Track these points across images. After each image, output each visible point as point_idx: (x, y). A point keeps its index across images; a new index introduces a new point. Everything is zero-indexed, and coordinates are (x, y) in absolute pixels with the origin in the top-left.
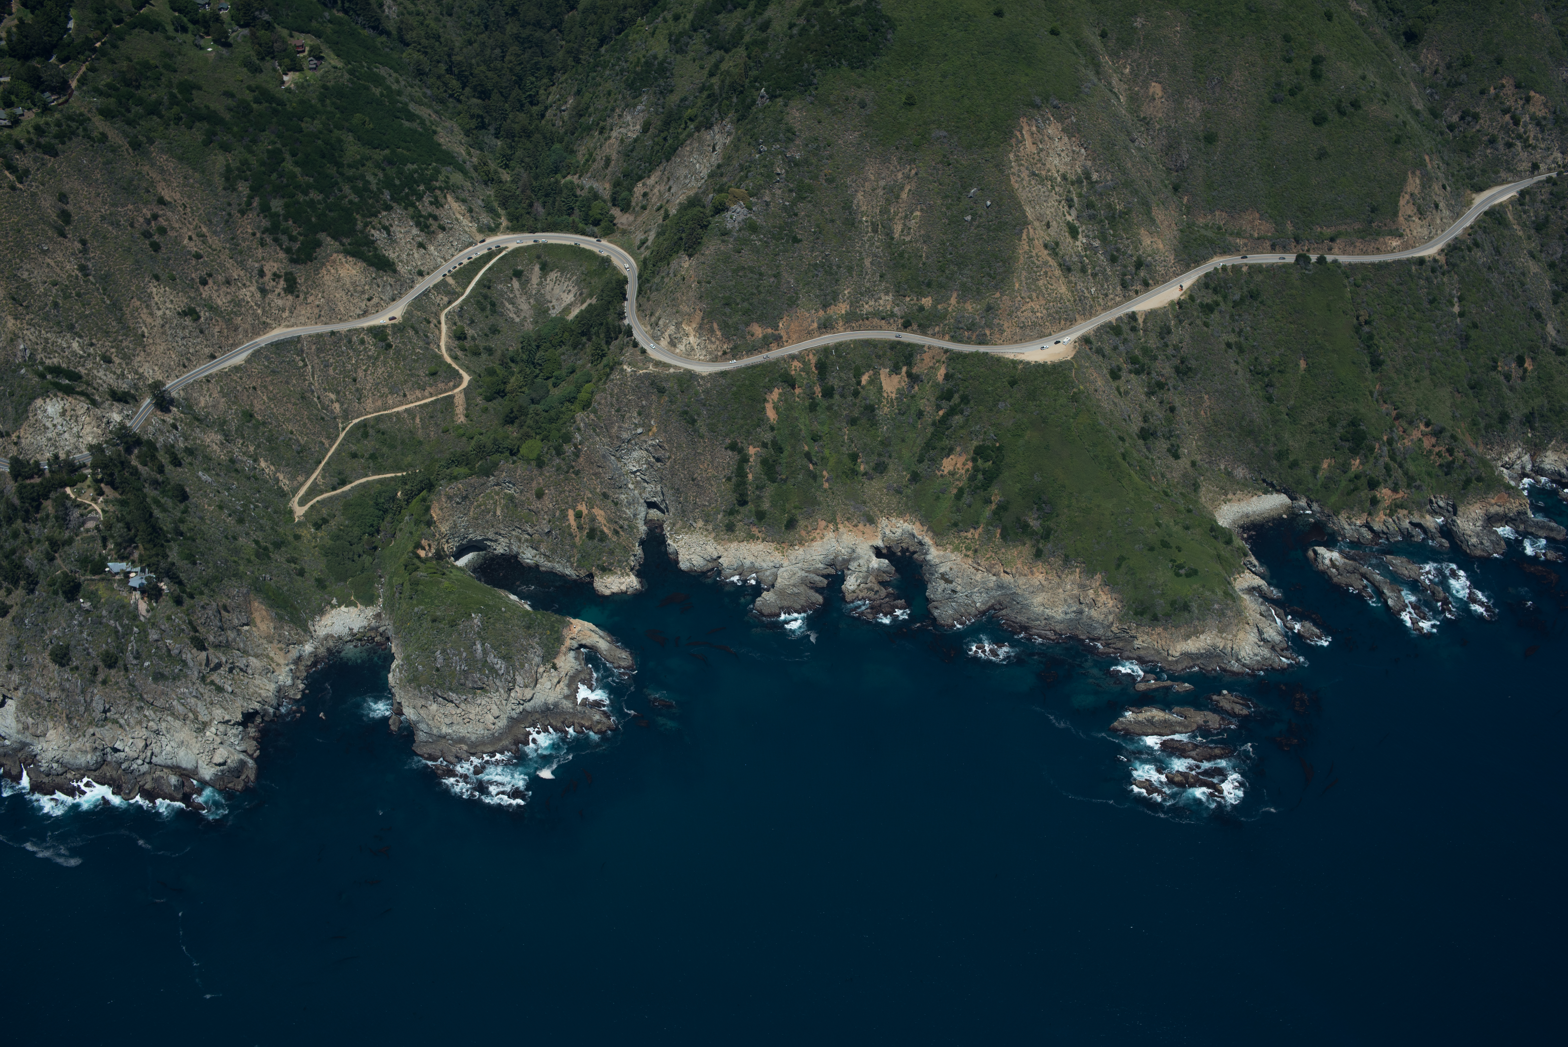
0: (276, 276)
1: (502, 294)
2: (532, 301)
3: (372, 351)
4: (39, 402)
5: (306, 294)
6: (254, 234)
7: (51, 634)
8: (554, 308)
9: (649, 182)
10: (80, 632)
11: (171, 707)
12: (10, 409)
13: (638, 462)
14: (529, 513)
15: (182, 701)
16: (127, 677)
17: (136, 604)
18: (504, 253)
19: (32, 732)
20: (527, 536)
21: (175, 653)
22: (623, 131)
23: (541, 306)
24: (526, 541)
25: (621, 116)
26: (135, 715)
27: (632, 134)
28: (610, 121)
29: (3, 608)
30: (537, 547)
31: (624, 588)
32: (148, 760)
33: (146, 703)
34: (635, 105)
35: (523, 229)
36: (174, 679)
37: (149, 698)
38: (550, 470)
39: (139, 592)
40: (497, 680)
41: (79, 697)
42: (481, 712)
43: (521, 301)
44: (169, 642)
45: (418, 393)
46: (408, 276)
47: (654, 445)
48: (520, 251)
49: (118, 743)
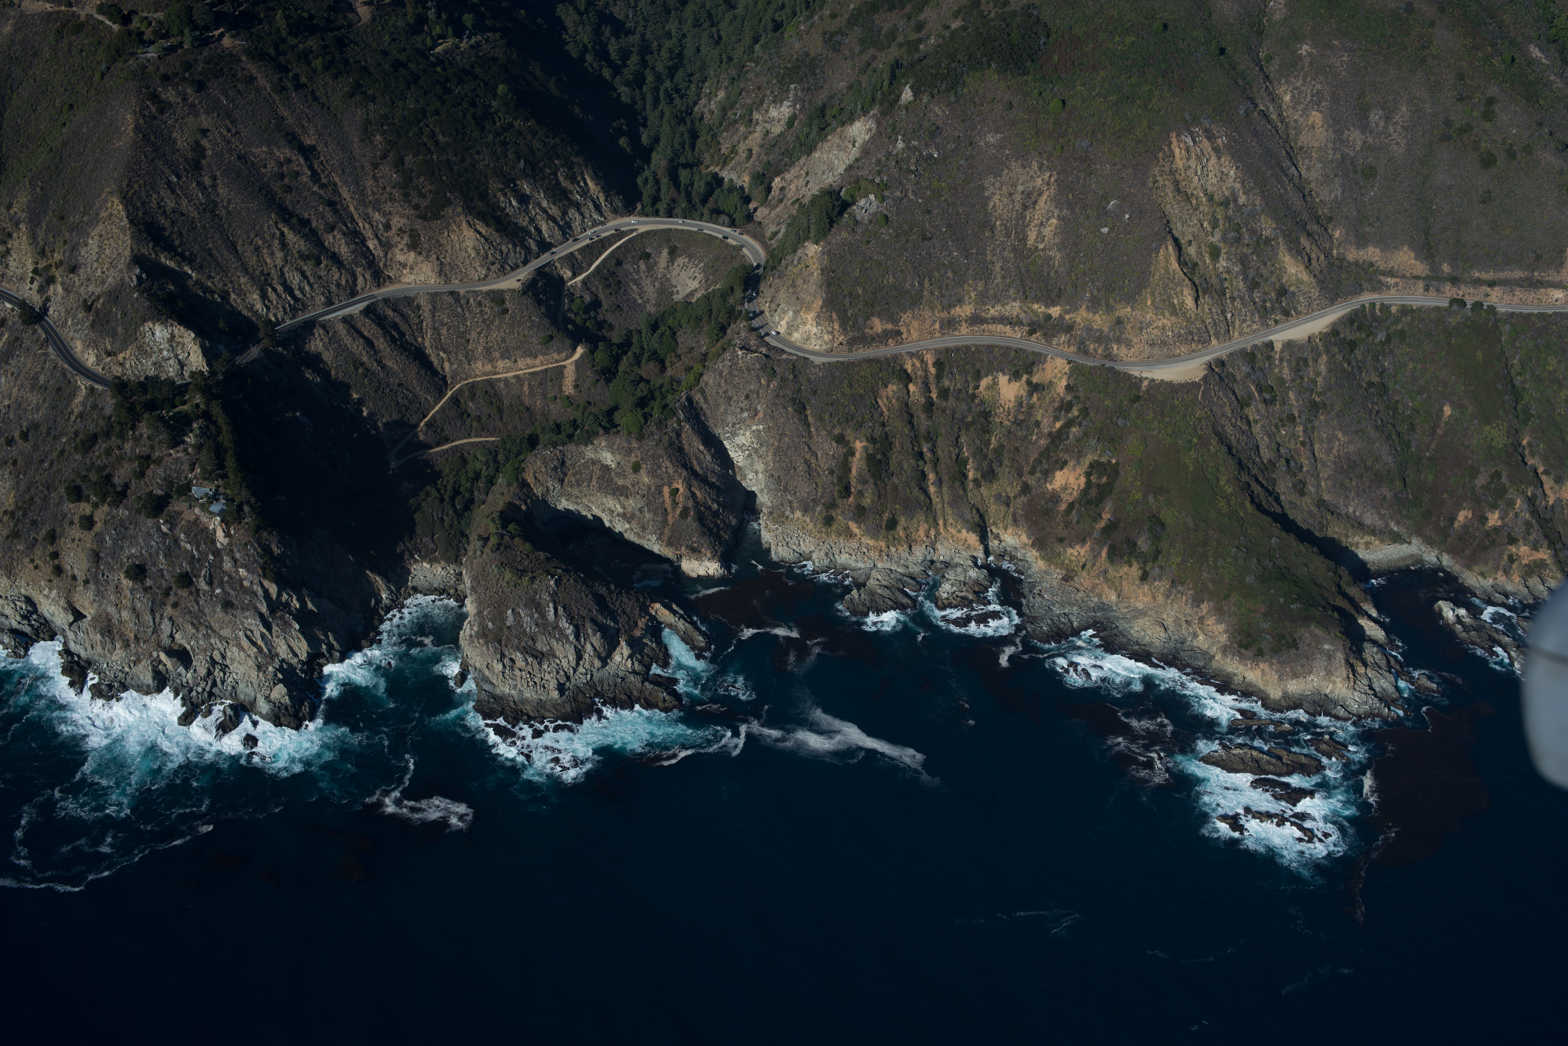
0: (401, 231)
1: (627, 274)
2: (657, 284)
3: (489, 314)
4: (148, 325)
5: (429, 251)
6: (384, 189)
7: (131, 552)
8: (678, 293)
9: (788, 176)
10: (158, 554)
11: (237, 638)
12: (120, 329)
13: (740, 447)
14: (623, 486)
15: (249, 633)
16: (198, 603)
17: (215, 530)
18: (634, 234)
19: (99, 649)
20: (620, 510)
21: (246, 583)
22: (768, 126)
23: (665, 290)
24: (618, 515)
25: (767, 111)
26: (201, 642)
27: (777, 130)
28: (756, 116)
29: (88, 522)
30: (629, 522)
31: (711, 572)
32: (208, 689)
33: (214, 631)
34: (781, 102)
35: (657, 213)
36: (243, 609)
37: (216, 626)
38: (650, 443)
39: (218, 518)
40: (567, 646)
41: (148, 618)
42: (547, 677)
43: (646, 283)
44: (242, 572)
45: (529, 361)
46: (533, 246)
47: (759, 431)
48: (649, 234)
49: (181, 669)
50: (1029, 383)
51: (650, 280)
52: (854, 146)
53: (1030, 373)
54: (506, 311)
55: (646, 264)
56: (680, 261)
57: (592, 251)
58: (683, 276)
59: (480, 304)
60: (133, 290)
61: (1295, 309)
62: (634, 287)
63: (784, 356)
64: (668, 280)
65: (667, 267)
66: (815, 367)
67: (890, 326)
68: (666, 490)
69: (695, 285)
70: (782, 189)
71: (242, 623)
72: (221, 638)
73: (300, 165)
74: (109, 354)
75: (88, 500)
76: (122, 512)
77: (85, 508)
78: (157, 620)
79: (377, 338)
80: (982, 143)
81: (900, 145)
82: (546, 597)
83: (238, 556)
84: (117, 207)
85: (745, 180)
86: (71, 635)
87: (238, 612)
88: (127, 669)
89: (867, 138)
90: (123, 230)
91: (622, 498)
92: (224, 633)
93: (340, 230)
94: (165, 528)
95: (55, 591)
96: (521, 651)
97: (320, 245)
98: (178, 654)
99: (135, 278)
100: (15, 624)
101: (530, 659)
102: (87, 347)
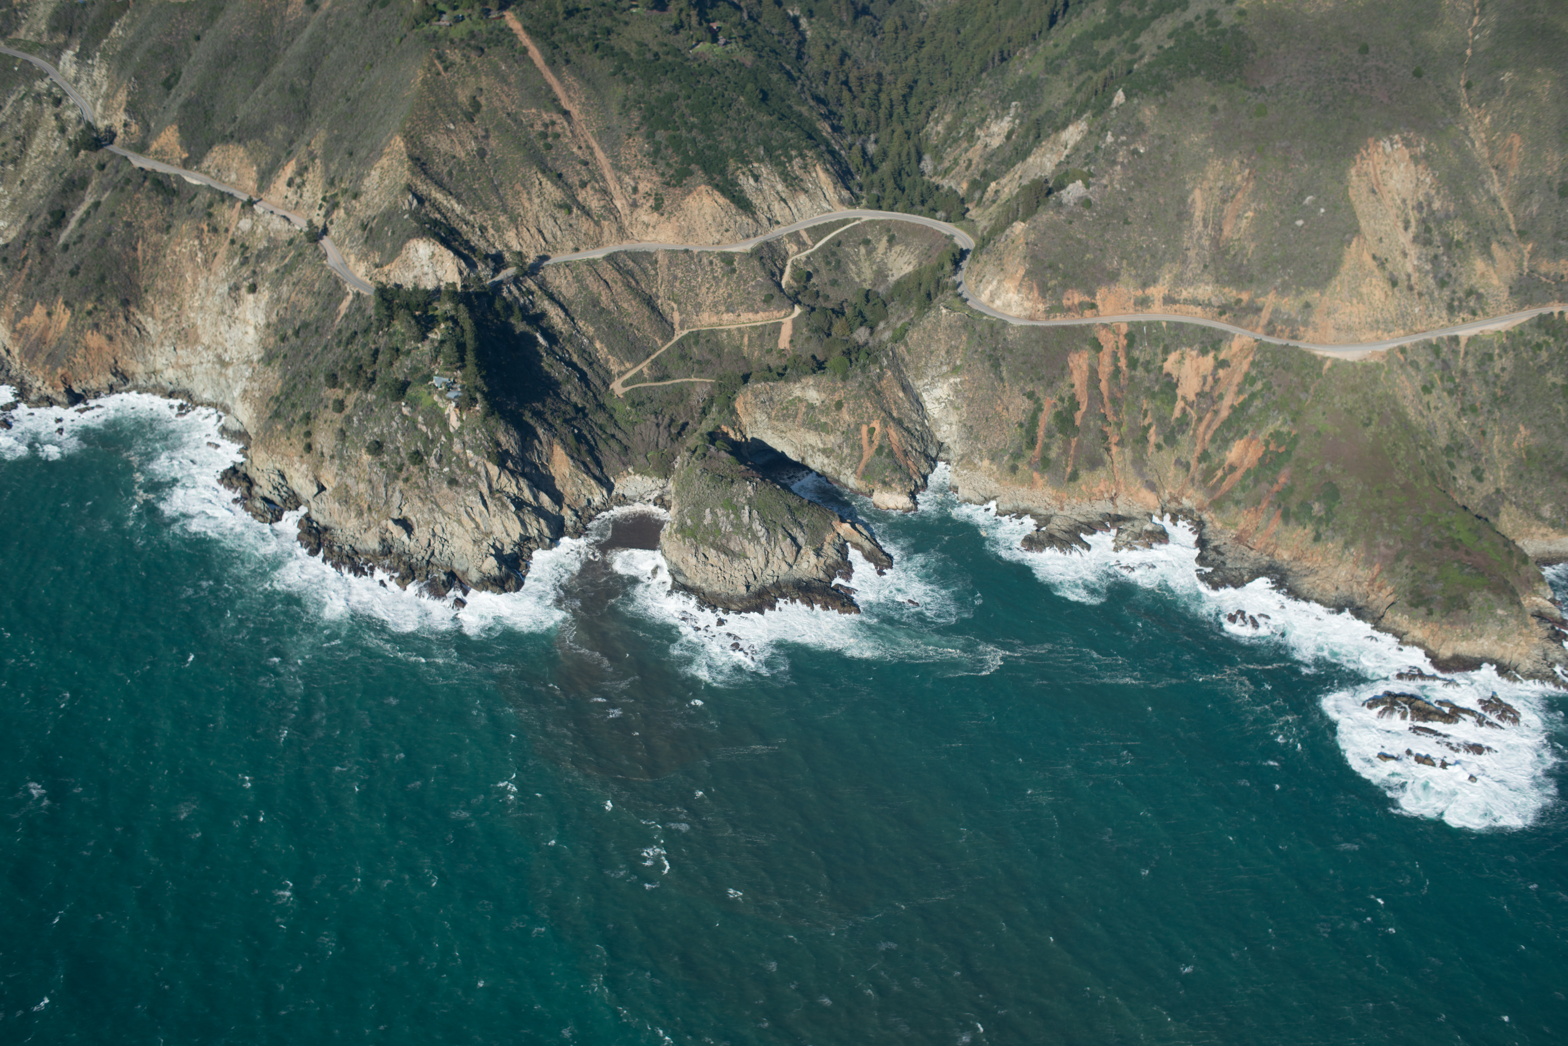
0: (647, 195)
1: (847, 255)
2: (874, 267)
3: (719, 273)
4: (413, 242)
5: (670, 214)
6: (636, 156)
7: (372, 431)
8: (892, 275)
9: (1003, 181)
10: (396, 432)
11: (458, 514)
12: (388, 245)
13: (937, 400)
14: (826, 423)
15: (469, 509)
16: (426, 478)
17: (449, 415)
18: (858, 222)
19: (337, 517)
20: (821, 446)
21: (472, 464)
22: (988, 140)
23: (881, 274)
24: (819, 450)
25: (988, 128)
26: (426, 516)
27: (996, 142)
28: (978, 132)
29: (340, 406)
30: (828, 457)
31: (899, 505)
32: (427, 558)
33: (438, 506)
34: (1002, 118)
35: (880, 208)
36: (466, 487)
37: (441, 501)
38: (853, 385)
39: (454, 404)
40: (757, 547)
41: (382, 490)
42: (736, 574)
43: (865, 264)
44: (469, 453)
45: (751, 315)
46: (765, 222)
47: (956, 384)
48: (872, 223)
49: (405, 538)
50: (1215, 358)
51: (868, 263)
52: (1066, 147)
53: (1217, 350)
54: (734, 271)
55: (866, 248)
56: (898, 248)
57: (817, 232)
58: (899, 261)
59: (711, 263)
60: (404, 212)
61: (1483, 309)
62: (853, 267)
63: (986, 319)
64: (886, 264)
65: (885, 253)
66: (1013, 328)
67: (1087, 299)
68: (864, 429)
69: (909, 269)
70: (997, 192)
71: (464, 500)
72: (444, 514)
73: (563, 128)
74: (377, 266)
75: (342, 386)
76: (371, 397)
77: (339, 393)
78: (390, 493)
79: (616, 282)
80: (1186, 142)
81: (1110, 138)
82: (743, 500)
83: (467, 438)
84: (399, 143)
85: (963, 188)
86: (313, 505)
87: (461, 490)
88: (358, 535)
89: (1079, 138)
90: (401, 163)
91: (823, 434)
92: (448, 508)
93: (593, 188)
94: (405, 411)
95: (305, 466)
96: (715, 549)
97: (573, 198)
98: (406, 525)
99: (406, 202)
100: (267, 494)
101: (723, 556)
102: (359, 260)
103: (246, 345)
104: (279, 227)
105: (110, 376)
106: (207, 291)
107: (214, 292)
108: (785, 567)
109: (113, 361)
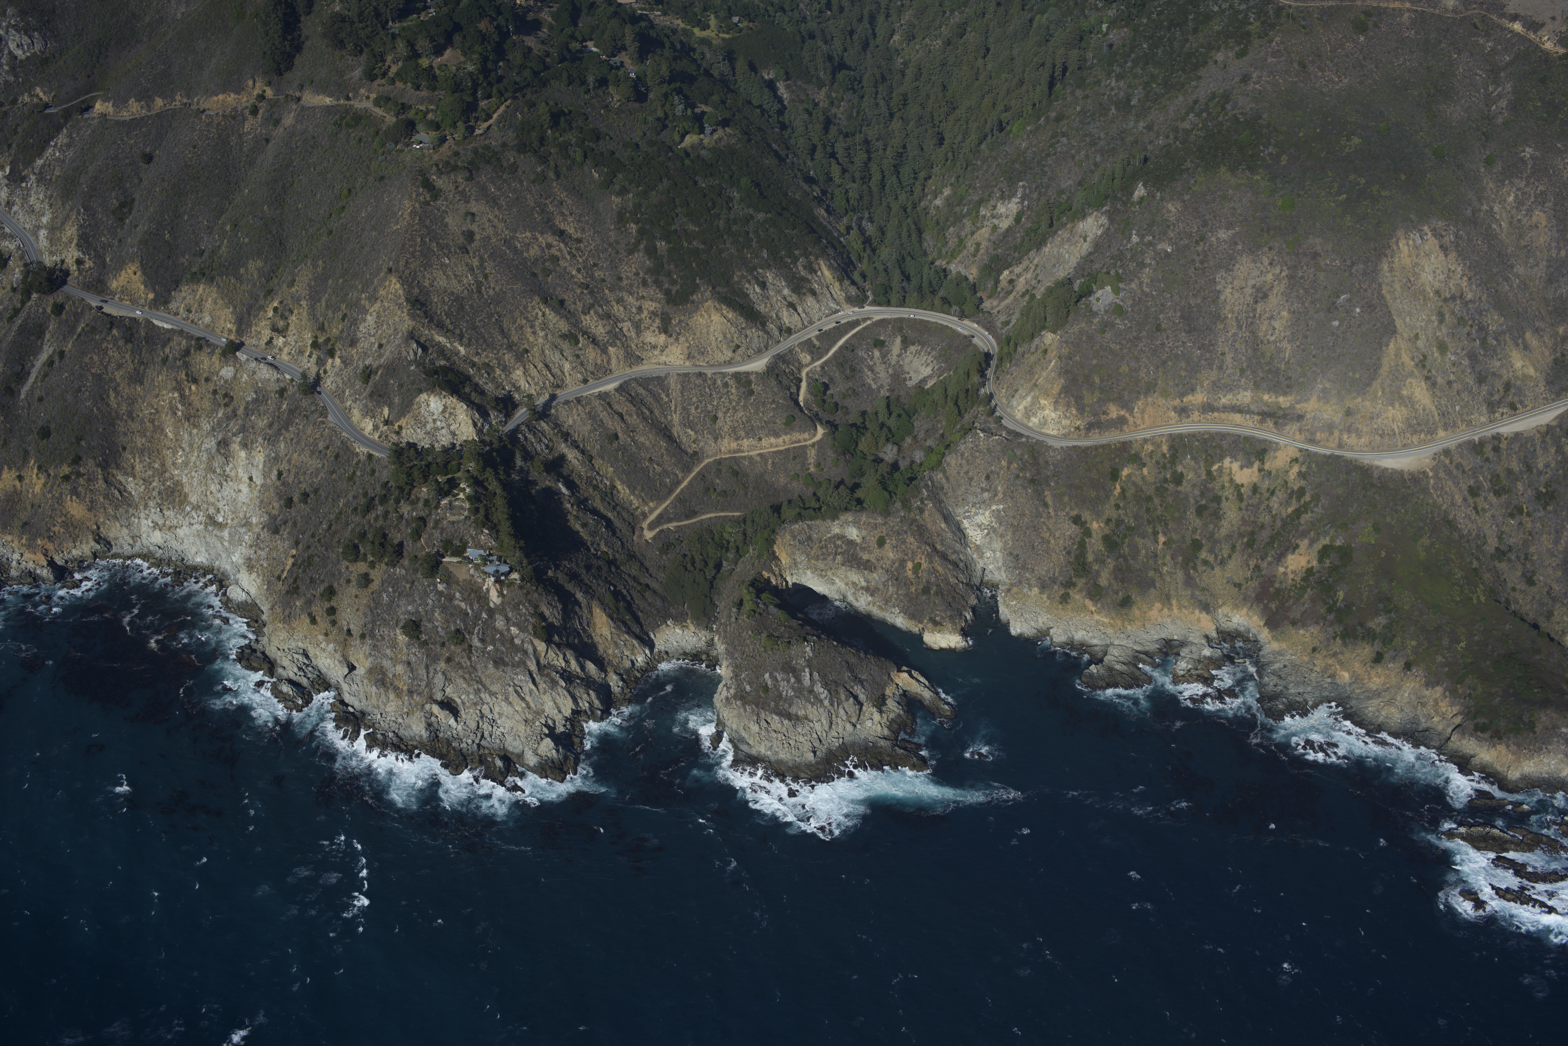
0: (654, 314)
1: (863, 359)
2: (890, 371)
3: (734, 395)
4: (423, 396)
5: (679, 334)
6: (637, 274)
7: (406, 609)
8: (910, 378)
9: (1018, 270)
10: (433, 611)
11: (507, 694)
12: (396, 400)
13: (980, 526)
14: (868, 561)
15: (518, 689)
16: (470, 658)
17: (488, 590)
18: (869, 322)
19: (374, 701)
20: (864, 584)
21: (517, 641)
22: (996, 221)
23: (898, 377)
24: (862, 588)
25: (995, 207)
26: (472, 697)
27: (1004, 224)
28: (983, 212)
29: (365, 580)
30: (872, 595)
31: (953, 645)
32: (477, 741)
33: (484, 686)
34: (1010, 198)
35: (888, 304)
36: (513, 666)
37: (487, 682)
38: (894, 520)
39: (492, 579)
40: (821, 710)
41: (422, 672)
42: (801, 739)
43: (880, 368)
44: (514, 630)
45: (773, 440)
46: (776, 333)
47: (998, 511)
48: (883, 323)
49: (452, 721)
50: (1261, 469)
51: (883, 366)
52: (1085, 241)
53: (1262, 461)
54: (751, 392)
55: (880, 351)
56: (913, 348)
57: (828, 337)
58: (916, 363)
59: (726, 385)
60: (410, 363)
61: (1521, 402)
62: (869, 373)
63: (1024, 440)
64: (901, 366)
65: (900, 355)
66: (1055, 450)
67: (1124, 413)
68: (910, 565)
69: (926, 371)
70: (1011, 282)
71: (512, 679)
72: (491, 693)
73: (560, 250)
74: (386, 422)
75: (365, 559)
76: (399, 571)
77: (362, 567)
78: (431, 675)
79: (631, 415)
80: (1213, 239)
81: (1135, 239)
82: (802, 662)
83: (510, 615)
84: (395, 286)
85: (973, 273)
86: (345, 687)
87: (509, 669)
88: (400, 720)
89: (1099, 233)
90: (400, 306)
91: (866, 572)
92: (494, 688)
93: (596, 312)
94: (440, 587)
95: (332, 645)
96: (777, 714)
97: (576, 324)
98: (449, 706)
99: (411, 352)
100: (292, 675)
101: (786, 722)
102: (364, 416)
103: (240, 504)
104: (267, 376)
105: (93, 543)
106: (191, 446)
107: (199, 447)
108: (849, 727)
109: (95, 527)
